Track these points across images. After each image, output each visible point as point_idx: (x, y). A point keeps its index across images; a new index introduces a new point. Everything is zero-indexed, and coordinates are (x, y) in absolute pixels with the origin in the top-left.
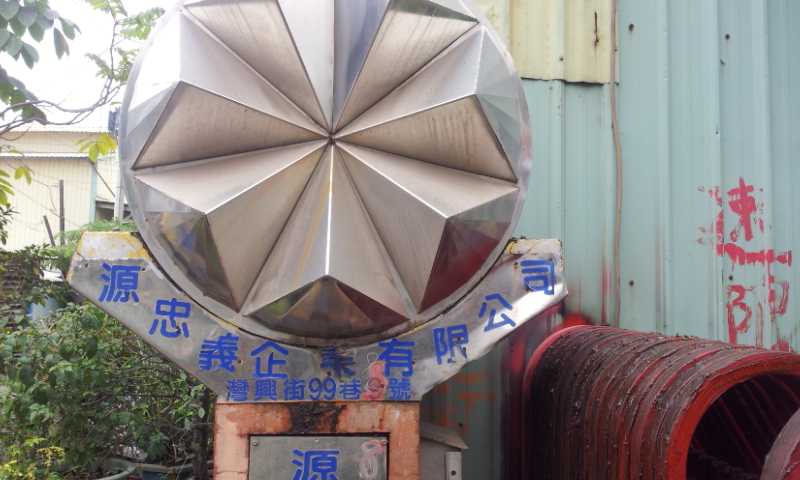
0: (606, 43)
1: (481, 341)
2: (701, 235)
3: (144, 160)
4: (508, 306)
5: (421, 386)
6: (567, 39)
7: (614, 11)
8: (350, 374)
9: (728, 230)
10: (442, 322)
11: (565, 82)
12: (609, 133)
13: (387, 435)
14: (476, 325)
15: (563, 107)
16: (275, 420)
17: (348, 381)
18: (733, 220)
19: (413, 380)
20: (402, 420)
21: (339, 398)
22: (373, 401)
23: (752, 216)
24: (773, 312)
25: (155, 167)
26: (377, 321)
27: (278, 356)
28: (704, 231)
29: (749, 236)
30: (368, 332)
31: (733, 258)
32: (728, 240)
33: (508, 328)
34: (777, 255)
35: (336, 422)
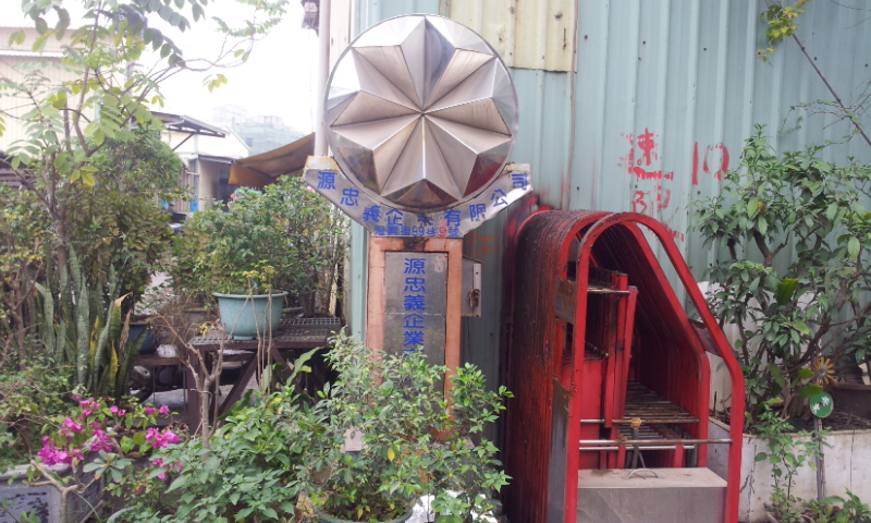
0: (570, 47)
1: (492, 211)
2: (619, 161)
3: (336, 123)
4: (505, 195)
5: (463, 231)
6: (547, 45)
7: (576, 28)
8: (430, 224)
9: (637, 158)
10: (474, 202)
11: (545, 71)
12: (568, 102)
13: (447, 252)
14: (490, 204)
15: (544, 86)
16: (397, 244)
17: (431, 227)
18: (639, 153)
19: (459, 228)
20: (455, 246)
21: (426, 235)
22: (441, 237)
23: (652, 151)
24: (660, 207)
25: (342, 126)
26: (444, 201)
27: (398, 215)
28: (622, 159)
29: (648, 162)
30: (439, 206)
31: (638, 175)
32: (636, 165)
33: (504, 205)
34: (664, 174)
35: (424, 246)
